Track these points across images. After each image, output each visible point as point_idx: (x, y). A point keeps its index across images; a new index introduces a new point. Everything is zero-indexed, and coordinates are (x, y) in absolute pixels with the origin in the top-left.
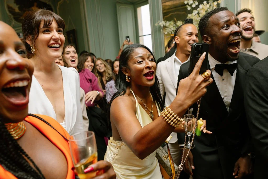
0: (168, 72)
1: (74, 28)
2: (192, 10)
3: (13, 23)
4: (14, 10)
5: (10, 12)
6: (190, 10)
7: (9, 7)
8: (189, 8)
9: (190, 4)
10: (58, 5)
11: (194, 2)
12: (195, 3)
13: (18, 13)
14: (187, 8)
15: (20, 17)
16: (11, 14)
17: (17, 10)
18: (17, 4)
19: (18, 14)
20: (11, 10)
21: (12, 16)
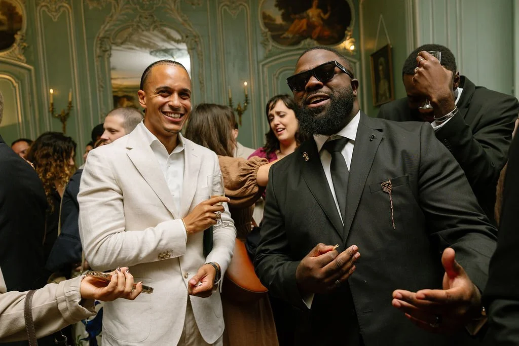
0: (140, 174)
1: (389, 41)
3: (270, 47)
4: (274, 20)
5: (266, 25)
7: (265, 17)
13: (281, 25)
15: (282, 34)
16: (267, 30)
17: (279, 20)
18: (280, 9)
19: (281, 27)
20: (268, 21)
21: (269, 34)
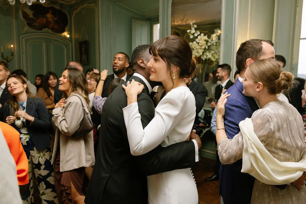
1: (88, 39)
2: (194, 38)
3: (26, 29)
4: (28, 15)
5: (24, 17)
6: (192, 38)
8: (191, 37)
9: (192, 33)
10: (74, 15)
11: (197, 31)
12: (197, 33)
13: (32, 19)
14: (189, 36)
15: (34, 23)
16: (24, 20)
17: (31, 16)
18: (32, 10)
20: (25, 15)
21: (26, 22)
